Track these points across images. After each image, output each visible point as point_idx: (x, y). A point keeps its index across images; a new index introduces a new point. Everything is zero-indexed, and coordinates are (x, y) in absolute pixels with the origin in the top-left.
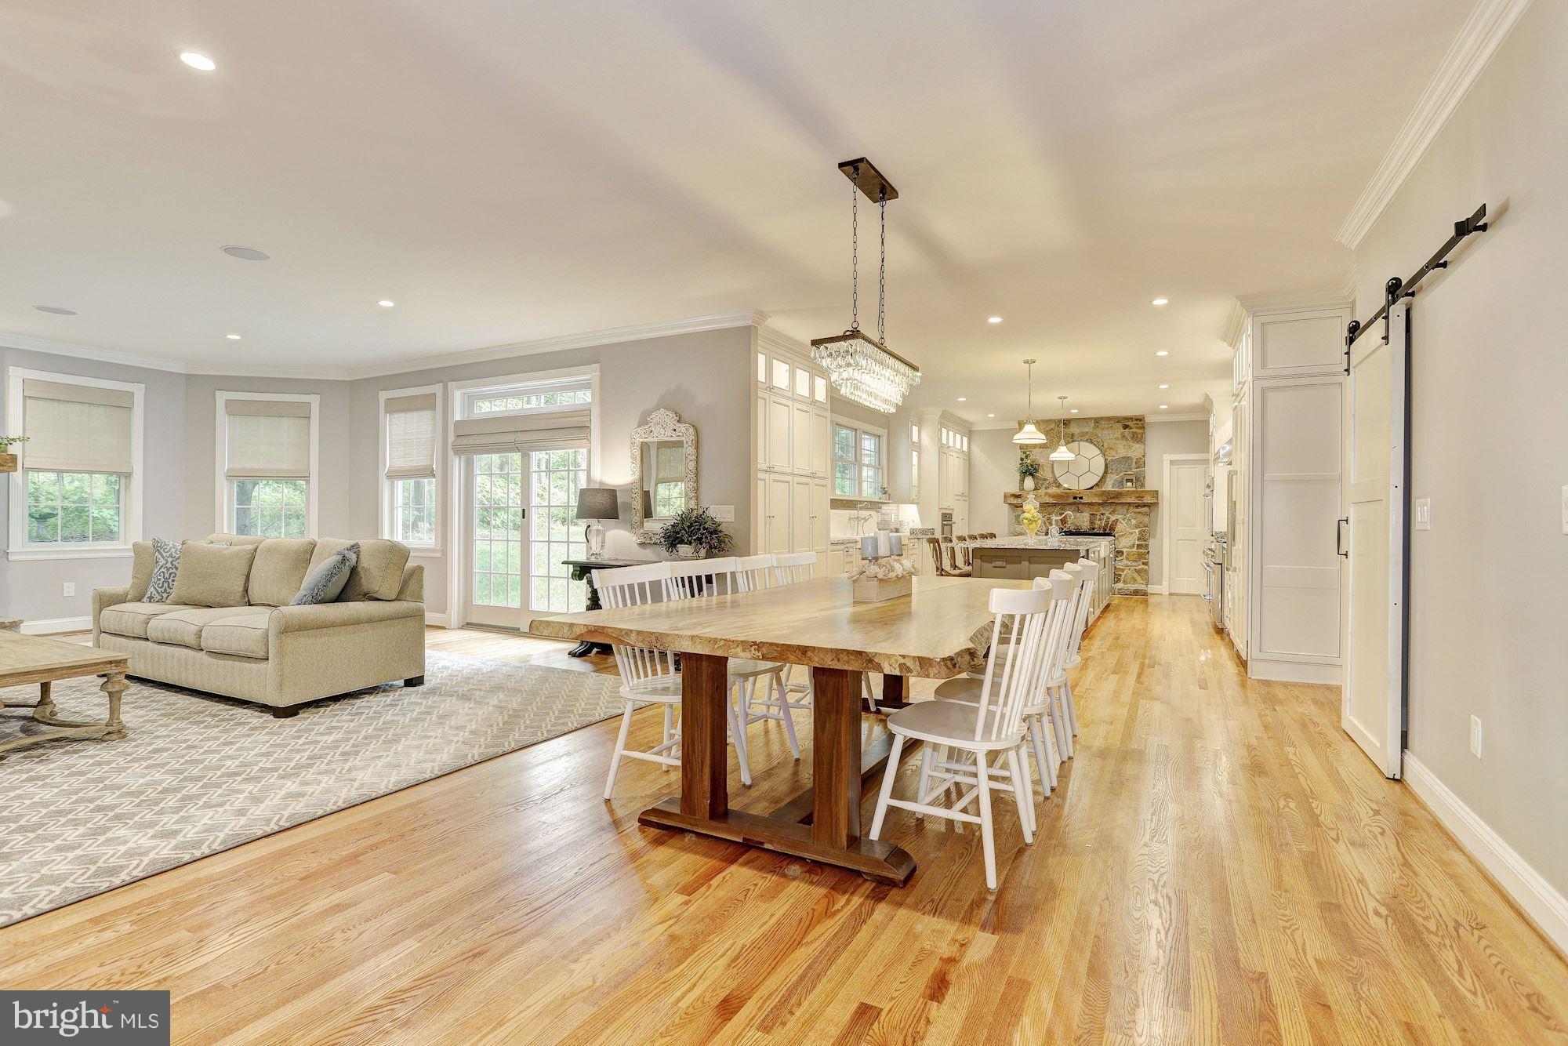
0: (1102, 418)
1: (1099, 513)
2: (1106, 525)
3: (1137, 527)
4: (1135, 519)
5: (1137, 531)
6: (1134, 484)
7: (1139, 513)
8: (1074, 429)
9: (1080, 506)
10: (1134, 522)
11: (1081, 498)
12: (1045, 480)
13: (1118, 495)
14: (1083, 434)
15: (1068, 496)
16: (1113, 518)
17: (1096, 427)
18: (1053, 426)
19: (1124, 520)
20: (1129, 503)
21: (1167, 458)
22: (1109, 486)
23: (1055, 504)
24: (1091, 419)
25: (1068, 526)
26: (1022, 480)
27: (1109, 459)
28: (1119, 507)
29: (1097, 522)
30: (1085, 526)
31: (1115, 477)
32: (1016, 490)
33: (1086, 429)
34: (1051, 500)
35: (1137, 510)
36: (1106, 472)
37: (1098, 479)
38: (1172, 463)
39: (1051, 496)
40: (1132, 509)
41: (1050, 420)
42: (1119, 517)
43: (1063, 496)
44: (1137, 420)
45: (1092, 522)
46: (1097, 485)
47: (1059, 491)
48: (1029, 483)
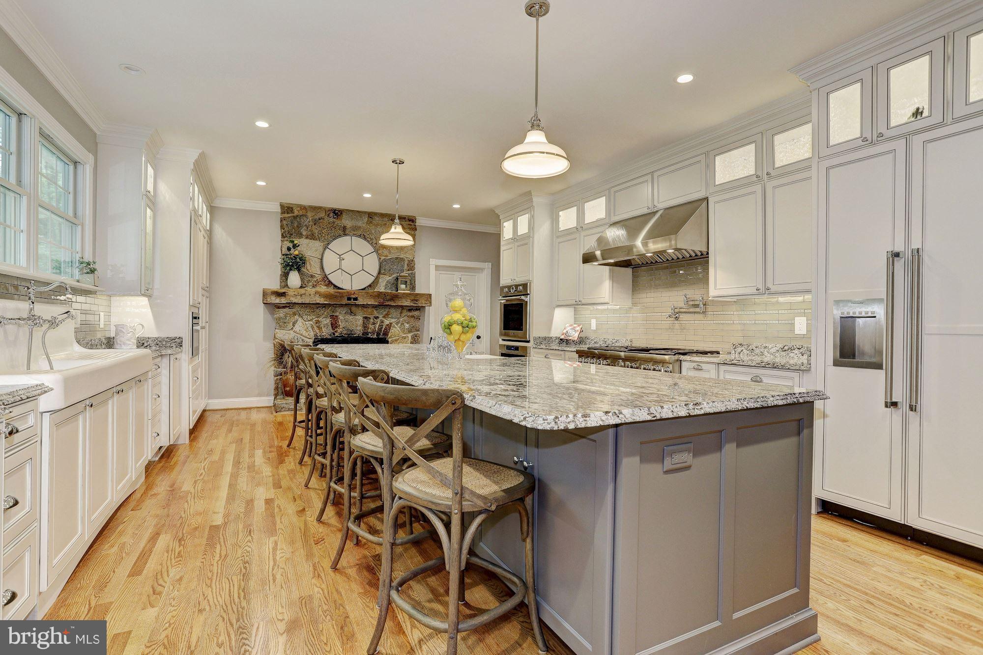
0: (376, 214)
1: (372, 317)
2: (380, 329)
3: (410, 331)
4: (408, 323)
5: (410, 335)
6: (408, 286)
7: (413, 317)
8: (346, 222)
9: (353, 309)
10: (407, 326)
11: (356, 299)
12: (312, 276)
13: (394, 297)
14: (355, 228)
15: (341, 296)
16: (387, 322)
17: (369, 223)
18: (322, 215)
19: (397, 324)
20: (402, 307)
21: (433, 262)
22: (381, 288)
23: (324, 306)
24: (365, 212)
25: (339, 330)
26: (285, 275)
27: (383, 258)
28: (392, 310)
29: (370, 326)
30: (358, 330)
31: (388, 278)
32: (276, 286)
33: (360, 224)
34: (321, 301)
35: (411, 314)
36: (379, 273)
37: (372, 279)
38: (438, 268)
39: (321, 295)
40: (405, 313)
41: (320, 208)
42: (393, 320)
43: (336, 297)
44: (410, 221)
45: (365, 326)
46: (370, 286)
47: (331, 290)
48: (294, 278)
